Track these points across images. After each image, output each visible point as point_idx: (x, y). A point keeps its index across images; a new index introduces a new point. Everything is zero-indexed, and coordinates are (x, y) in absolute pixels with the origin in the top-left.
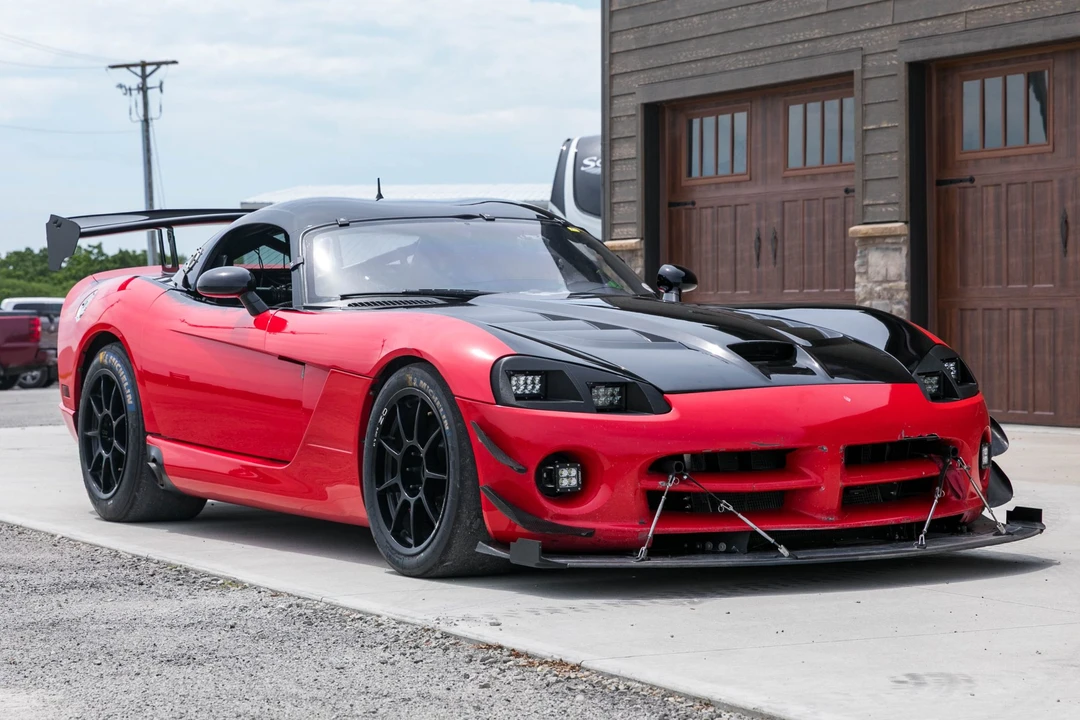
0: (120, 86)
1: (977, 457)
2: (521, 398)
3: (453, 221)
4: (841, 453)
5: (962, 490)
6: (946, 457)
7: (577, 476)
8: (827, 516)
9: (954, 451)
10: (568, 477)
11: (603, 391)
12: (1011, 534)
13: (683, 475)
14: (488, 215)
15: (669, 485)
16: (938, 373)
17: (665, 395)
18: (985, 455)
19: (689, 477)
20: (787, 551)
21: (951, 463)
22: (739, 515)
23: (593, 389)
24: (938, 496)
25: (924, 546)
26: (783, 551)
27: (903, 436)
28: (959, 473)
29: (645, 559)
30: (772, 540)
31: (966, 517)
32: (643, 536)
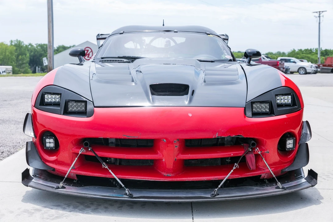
0: (315, 16)
1: (276, 146)
2: (50, 104)
3: (160, 32)
4: (174, 143)
5: (252, 165)
6: (249, 147)
7: (53, 143)
8: (167, 173)
9: (253, 144)
10: (50, 143)
11: (75, 104)
12: (284, 189)
13: (89, 148)
14: (176, 31)
15: (80, 153)
16: (268, 102)
17: (95, 108)
18: (290, 144)
19: (92, 149)
20: (129, 192)
21: (250, 150)
22: (110, 171)
23: (69, 103)
24: (234, 168)
25: (214, 195)
26: (127, 192)
27: (217, 136)
28: (253, 156)
29: (61, 187)
30: (123, 186)
31: (263, 176)
32: (72, 174)
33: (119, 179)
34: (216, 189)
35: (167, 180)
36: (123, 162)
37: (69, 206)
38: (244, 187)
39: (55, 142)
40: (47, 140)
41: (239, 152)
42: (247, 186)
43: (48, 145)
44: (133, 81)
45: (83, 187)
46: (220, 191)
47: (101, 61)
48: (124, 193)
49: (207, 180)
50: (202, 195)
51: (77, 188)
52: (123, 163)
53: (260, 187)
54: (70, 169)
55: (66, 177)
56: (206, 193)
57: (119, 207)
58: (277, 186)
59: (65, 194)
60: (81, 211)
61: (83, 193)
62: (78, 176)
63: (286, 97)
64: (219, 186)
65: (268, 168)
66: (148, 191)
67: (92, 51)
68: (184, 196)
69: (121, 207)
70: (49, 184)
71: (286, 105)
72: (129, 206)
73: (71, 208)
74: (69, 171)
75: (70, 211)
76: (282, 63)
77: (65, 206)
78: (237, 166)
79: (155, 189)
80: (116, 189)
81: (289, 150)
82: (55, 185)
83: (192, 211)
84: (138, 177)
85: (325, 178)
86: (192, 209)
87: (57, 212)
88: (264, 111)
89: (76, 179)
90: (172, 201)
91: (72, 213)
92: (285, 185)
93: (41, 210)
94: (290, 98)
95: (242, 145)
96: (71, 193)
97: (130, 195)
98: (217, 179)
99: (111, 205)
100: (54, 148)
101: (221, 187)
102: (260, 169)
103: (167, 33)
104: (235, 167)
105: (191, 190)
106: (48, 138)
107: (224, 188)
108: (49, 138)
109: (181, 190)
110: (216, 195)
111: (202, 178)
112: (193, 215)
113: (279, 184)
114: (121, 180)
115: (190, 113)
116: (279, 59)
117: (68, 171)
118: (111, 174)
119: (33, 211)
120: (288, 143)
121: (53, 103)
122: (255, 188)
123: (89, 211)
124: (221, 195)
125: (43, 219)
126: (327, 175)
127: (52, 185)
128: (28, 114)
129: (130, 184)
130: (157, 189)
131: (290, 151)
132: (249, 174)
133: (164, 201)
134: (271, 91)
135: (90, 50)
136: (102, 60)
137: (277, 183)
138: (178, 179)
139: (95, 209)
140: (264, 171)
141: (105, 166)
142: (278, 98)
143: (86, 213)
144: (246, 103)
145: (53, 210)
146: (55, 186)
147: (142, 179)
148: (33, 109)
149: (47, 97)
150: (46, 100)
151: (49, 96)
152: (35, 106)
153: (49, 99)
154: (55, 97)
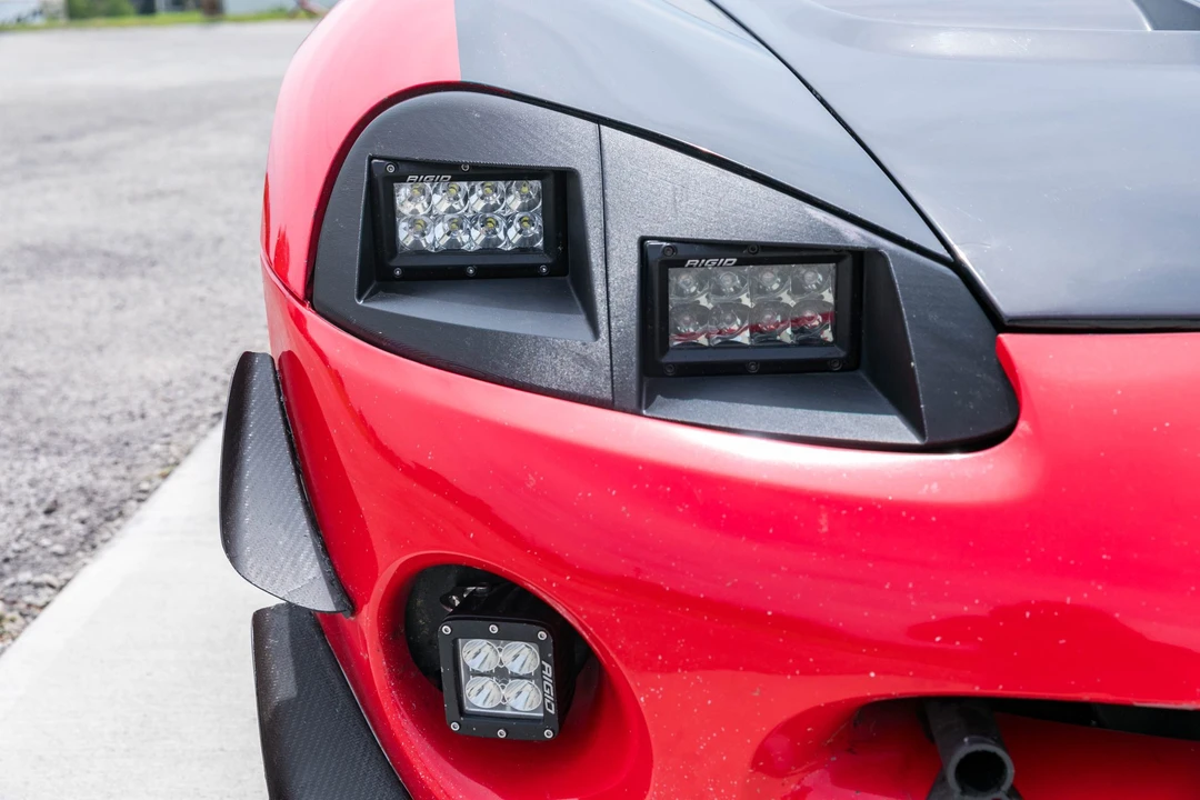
2: (444, 270)
7: (538, 677)
10: (503, 676)
23: (673, 273)
39: (556, 675)
40: (477, 653)
43: (481, 696)
100: (548, 734)
106: (488, 636)
108: (496, 638)
121: (481, 261)
128: (246, 363)
148: (298, 320)
149: (421, 207)
150: (405, 236)
151: (436, 198)
152: (309, 297)
153: (438, 218)
154: (494, 199)
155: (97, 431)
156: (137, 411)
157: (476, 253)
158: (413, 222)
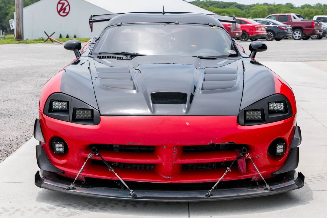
1: (266, 152)
2: (57, 111)
3: (160, 24)
4: (173, 150)
5: (243, 169)
6: (241, 152)
7: (62, 147)
8: (166, 176)
9: (244, 150)
10: (59, 148)
11: (82, 112)
12: (272, 190)
13: (96, 154)
14: (177, 22)
15: (89, 158)
16: (260, 110)
17: (101, 116)
18: (280, 149)
19: (99, 154)
20: (133, 193)
21: (242, 155)
22: (116, 174)
23: (76, 111)
24: (227, 172)
25: (208, 196)
26: (131, 193)
27: (211, 143)
28: (244, 161)
29: (71, 188)
30: (128, 187)
31: (254, 179)
32: (81, 177)
33: (124, 181)
34: (210, 191)
35: (167, 182)
36: (126, 165)
37: (79, 205)
38: (236, 188)
39: (64, 147)
40: (57, 145)
41: (232, 157)
42: (239, 187)
43: (57, 149)
44: (134, 88)
45: (91, 189)
46: (214, 192)
47: (99, 57)
48: (129, 193)
49: (203, 182)
50: (198, 195)
51: (85, 189)
52: (126, 167)
53: (251, 189)
54: (80, 172)
55: (76, 179)
56: (201, 194)
57: (123, 206)
58: (266, 188)
59: (76, 194)
60: (90, 210)
61: (92, 194)
62: (86, 178)
63: (279, 104)
64: (213, 188)
65: (258, 172)
66: (150, 192)
67: (69, 5)
68: (182, 196)
69: (126, 206)
70: (60, 185)
71: (279, 112)
72: (132, 205)
73: (81, 206)
74: (79, 173)
75: (81, 210)
76: (318, 25)
77: (76, 205)
78: (229, 170)
79: (155, 190)
80: (120, 190)
81: (279, 154)
82: (66, 186)
83: (189, 210)
84: (141, 180)
85: (319, 179)
86: (189, 208)
87: (70, 210)
88: (257, 118)
89: (84, 180)
90: (171, 201)
91: (83, 211)
92: (273, 187)
93: (55, 209)
94: (283, 105)
95: (235, 150)
96: (82, 194)
97: (134, 195)
98: (212, 182)
99: (117, 204)
100: (63, 153)
101: (215, 188)
102: (251, 172)
103: (167, 25)
104: (228, 170)
105: (188, 191)
107: (218, 190)
108: (59, 144)
109: (179, 191)
110: (209, 196)
111: (198, 180)
112: (189, 213)
113: (268, 186)
114: (126, 182)
115: (188, 122)
116: (315, 18)
117: (77, 174)
118: (116, 176)
119: (48, 209)
120: (278, 148)
121: (61, 110)
122: (246, 189)
123: (98, 210)
124: (214, 195)
125: (59, 216)
126: (322, 177)
127: (63, 186)
128: (37, 120)
129: (134, 186)
130: (158, 190)
131: (280, 156)
132: (241, 177)
133: (163, 201)
134: (264, 99)
135: (66, 4)
136: (100, 55)
137: (266, 185)
138: (176, 181)
139: (102, 208)
140: (254, 174)
141: (111, 170)
142: (271, 105)
143: (96, 211)
144: (239, 111)
145: (65, 208)
146: (66, 188)
147: (144, 181)
148: (42, 115)
149: (55, 104)
150: (53, 107)
151: (57, 103)
152: (43, 113)
153: (57, 105)
154: (62, 104)
155: (5, 142)
156: (12, 140)
157: (64, 109)
158: (54, 106)
